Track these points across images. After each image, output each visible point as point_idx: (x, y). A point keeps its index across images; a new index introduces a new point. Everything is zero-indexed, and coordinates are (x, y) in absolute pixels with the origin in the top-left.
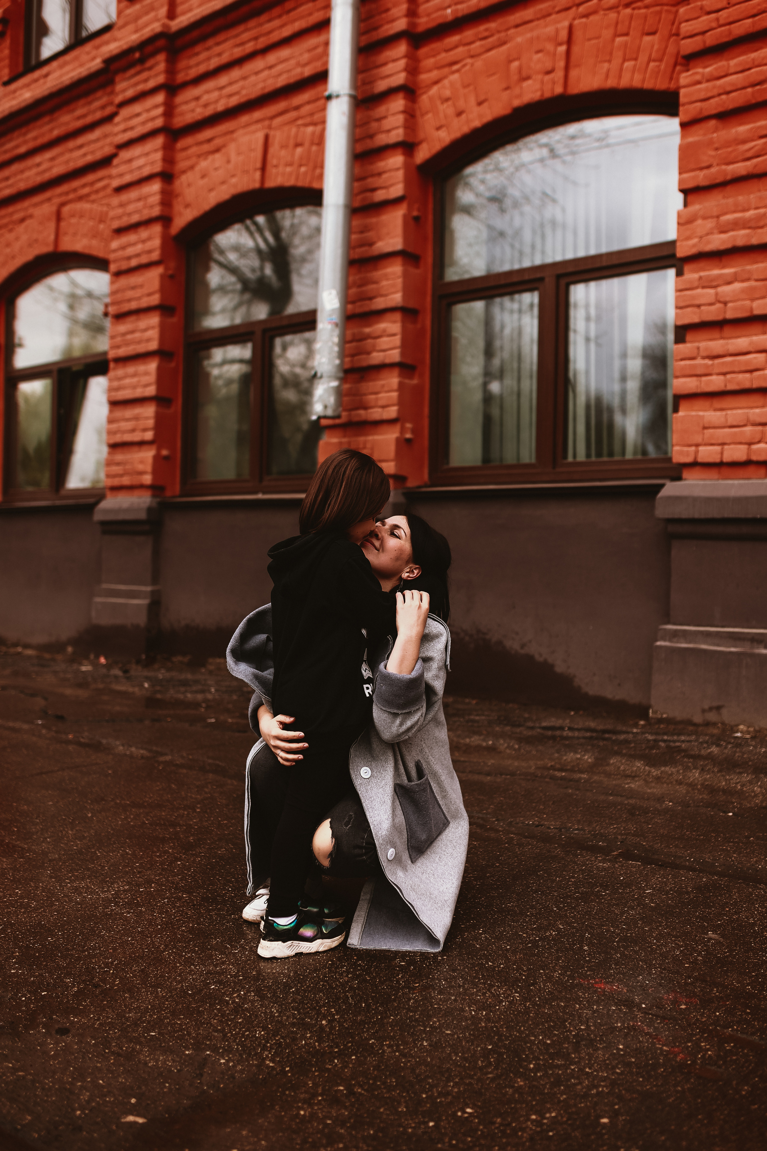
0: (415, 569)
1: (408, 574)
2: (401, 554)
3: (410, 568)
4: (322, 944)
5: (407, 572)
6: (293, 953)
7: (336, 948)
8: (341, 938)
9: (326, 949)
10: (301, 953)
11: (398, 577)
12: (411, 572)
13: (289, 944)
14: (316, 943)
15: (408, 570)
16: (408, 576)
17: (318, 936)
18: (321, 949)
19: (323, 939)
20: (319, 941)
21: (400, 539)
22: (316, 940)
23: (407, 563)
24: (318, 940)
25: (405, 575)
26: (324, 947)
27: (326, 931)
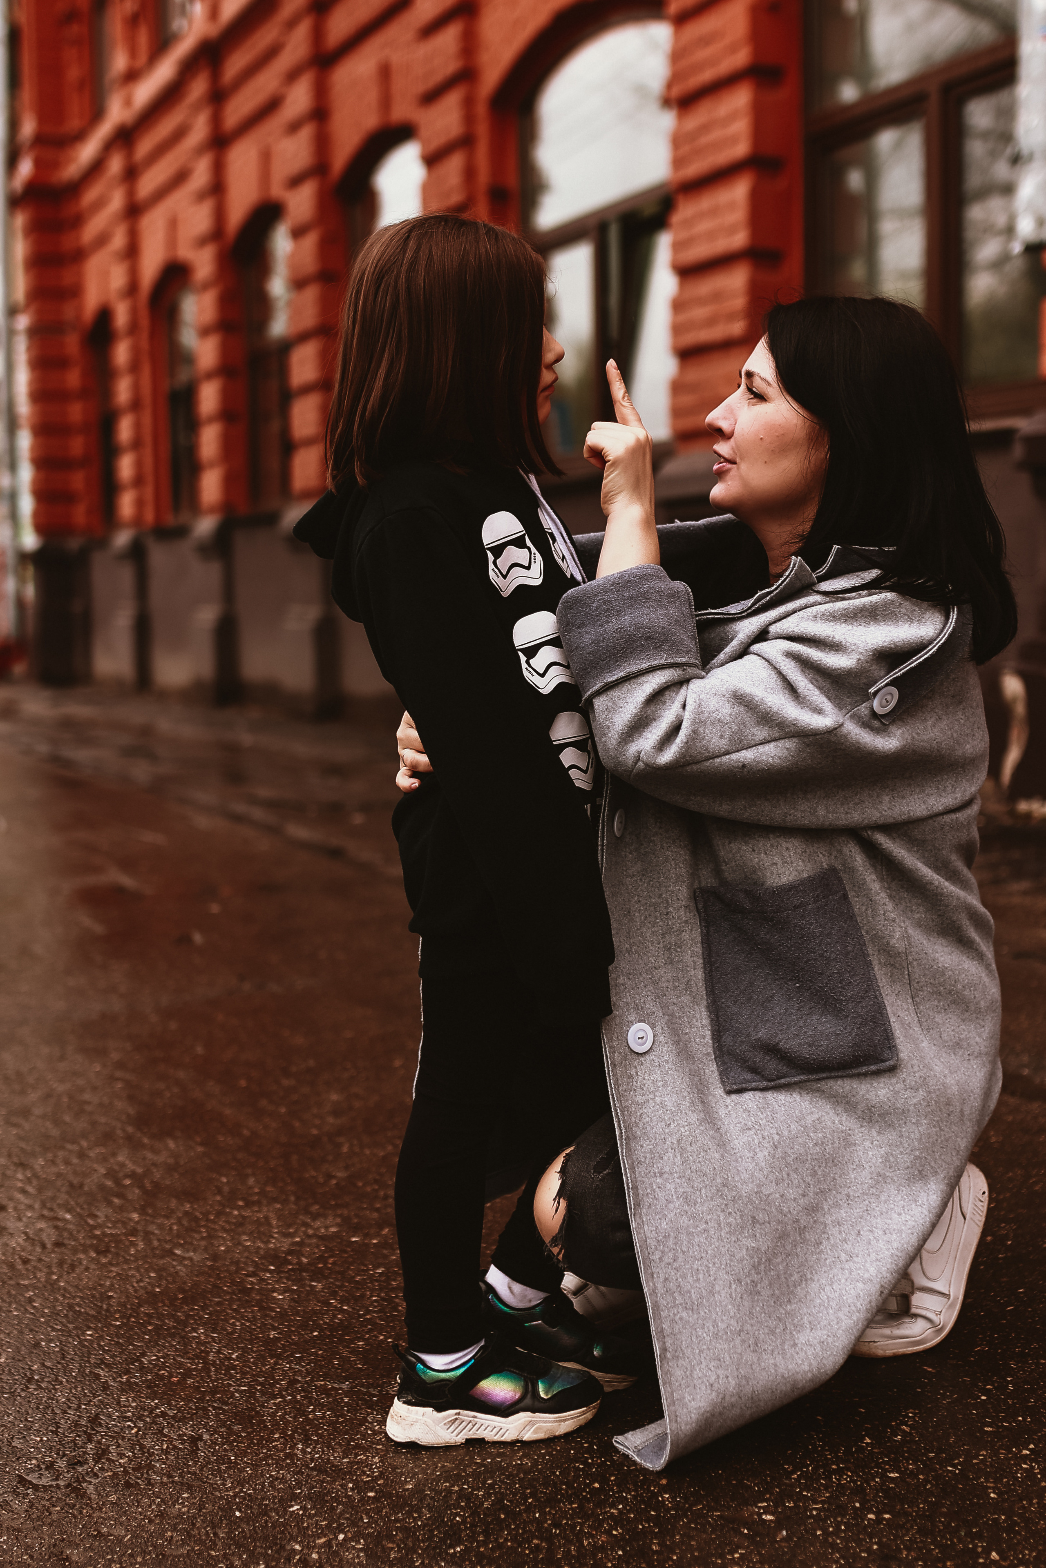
4: (531, 1423)
6: (460, 1439)
7: (567, 1436)
8: (584, 1413)
9: (541, 1436)
10: (481, 1441)
13: (449, 1416)
14: (515, 1421)
17: (522, 1405)
18: (528, 1436)
19: (534, 1412)
20: (523, 1417)
22: (517, 1412)
24: (522, 1415)
26: (535, 1432)
27: (546, 1393)
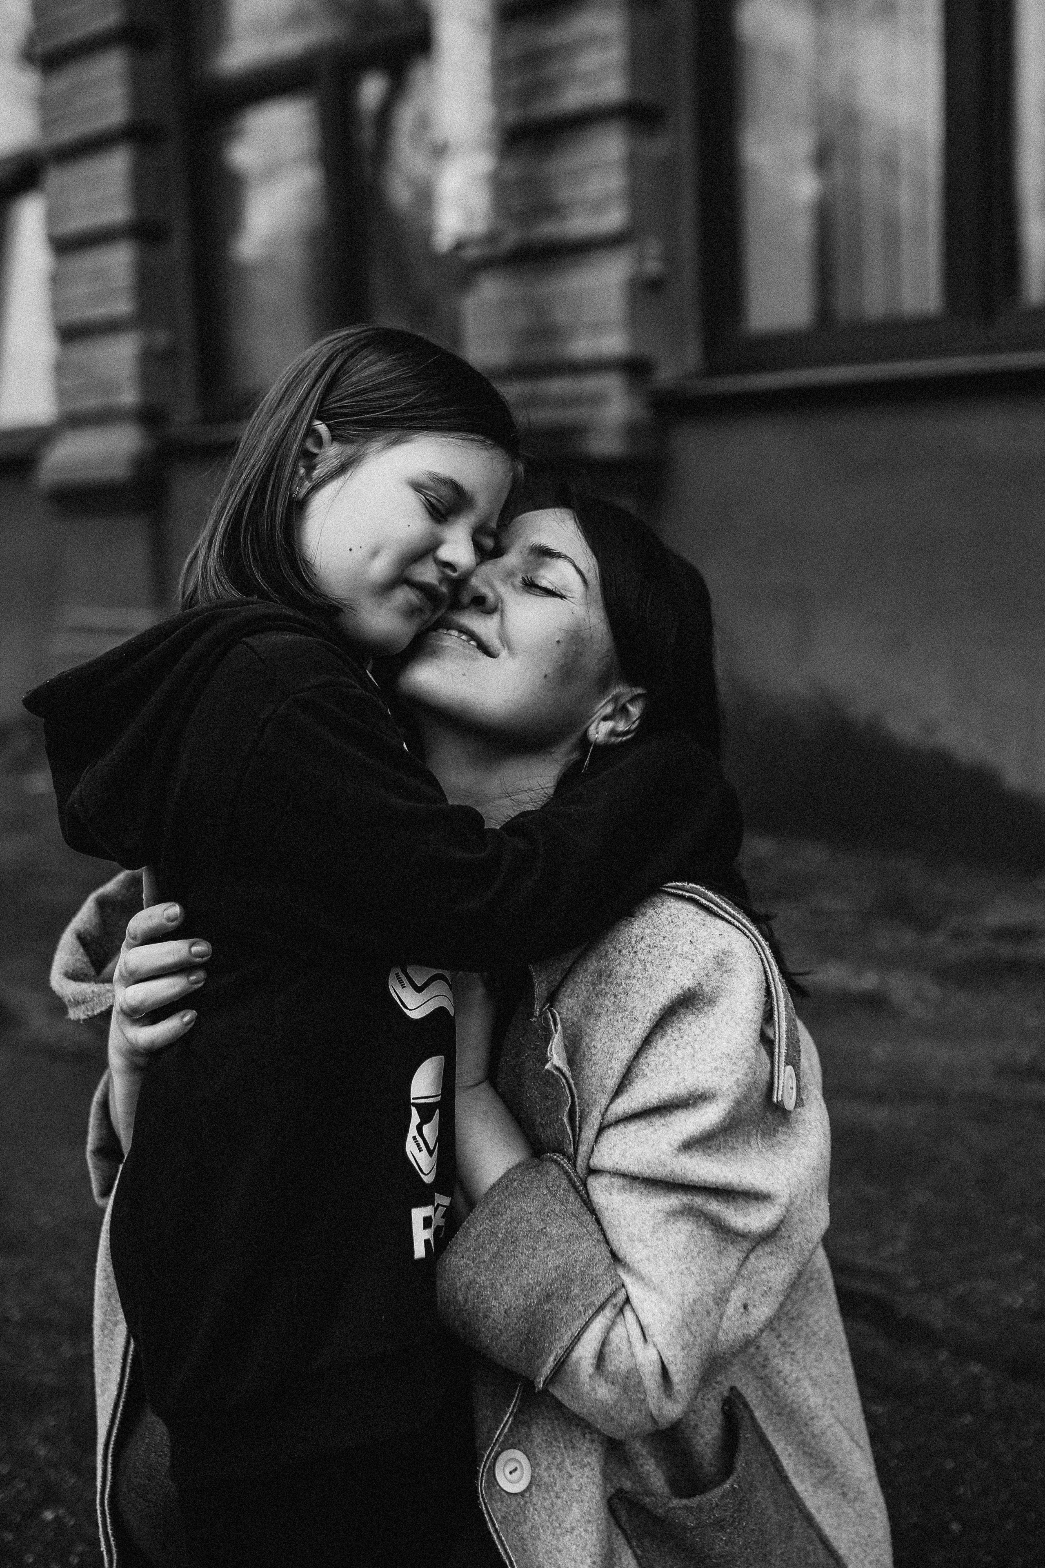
0: (632, 700)
1: (609, 725)
2: (578, 654)
3: (615, 699)
5: (605, 718)
11: (574, 739)
12: (621, 711)
15: (609, 710)
16: (613, 733)
21: (562, 597)
23: (603, 684)
25: (599, 731)
